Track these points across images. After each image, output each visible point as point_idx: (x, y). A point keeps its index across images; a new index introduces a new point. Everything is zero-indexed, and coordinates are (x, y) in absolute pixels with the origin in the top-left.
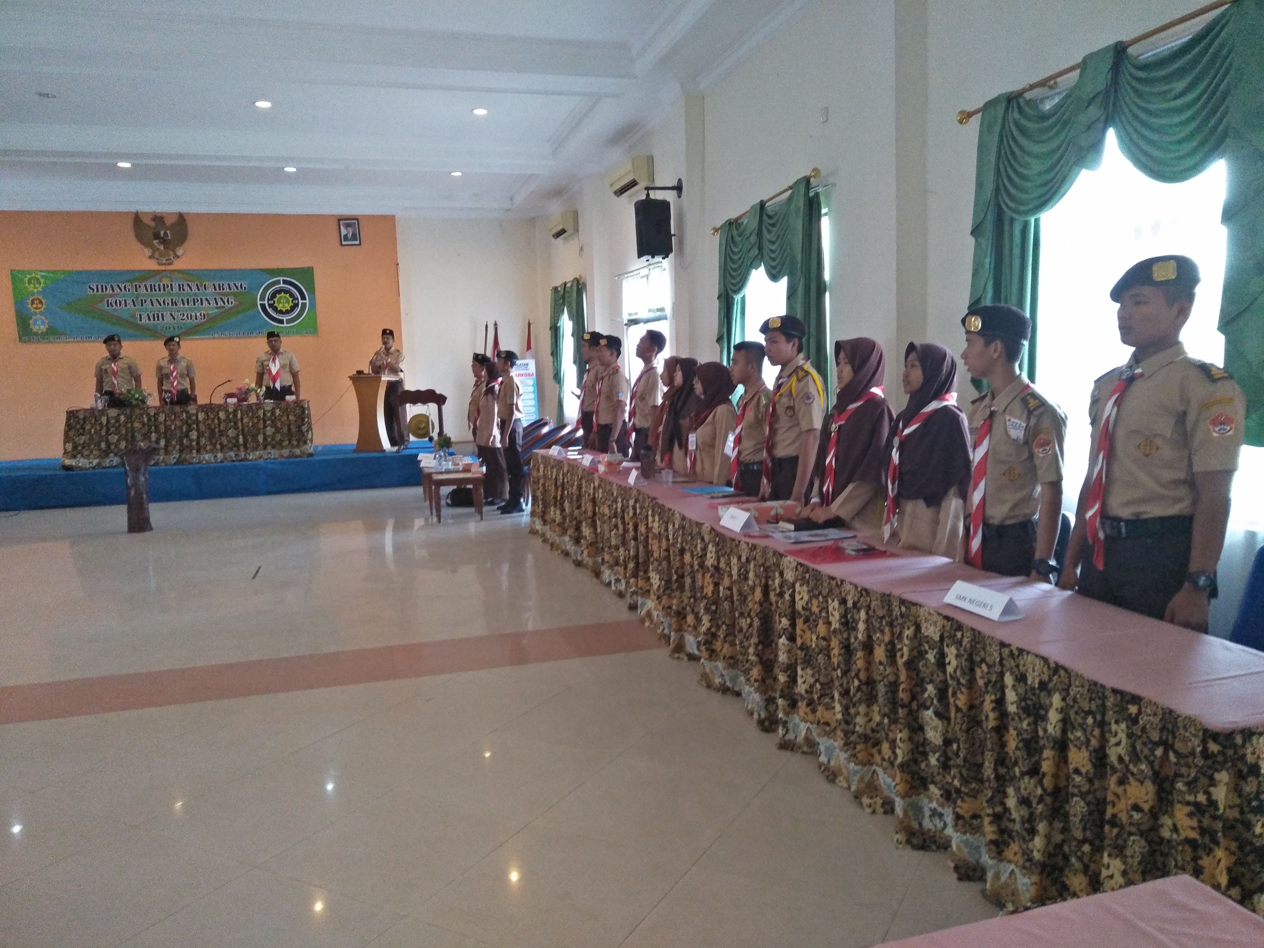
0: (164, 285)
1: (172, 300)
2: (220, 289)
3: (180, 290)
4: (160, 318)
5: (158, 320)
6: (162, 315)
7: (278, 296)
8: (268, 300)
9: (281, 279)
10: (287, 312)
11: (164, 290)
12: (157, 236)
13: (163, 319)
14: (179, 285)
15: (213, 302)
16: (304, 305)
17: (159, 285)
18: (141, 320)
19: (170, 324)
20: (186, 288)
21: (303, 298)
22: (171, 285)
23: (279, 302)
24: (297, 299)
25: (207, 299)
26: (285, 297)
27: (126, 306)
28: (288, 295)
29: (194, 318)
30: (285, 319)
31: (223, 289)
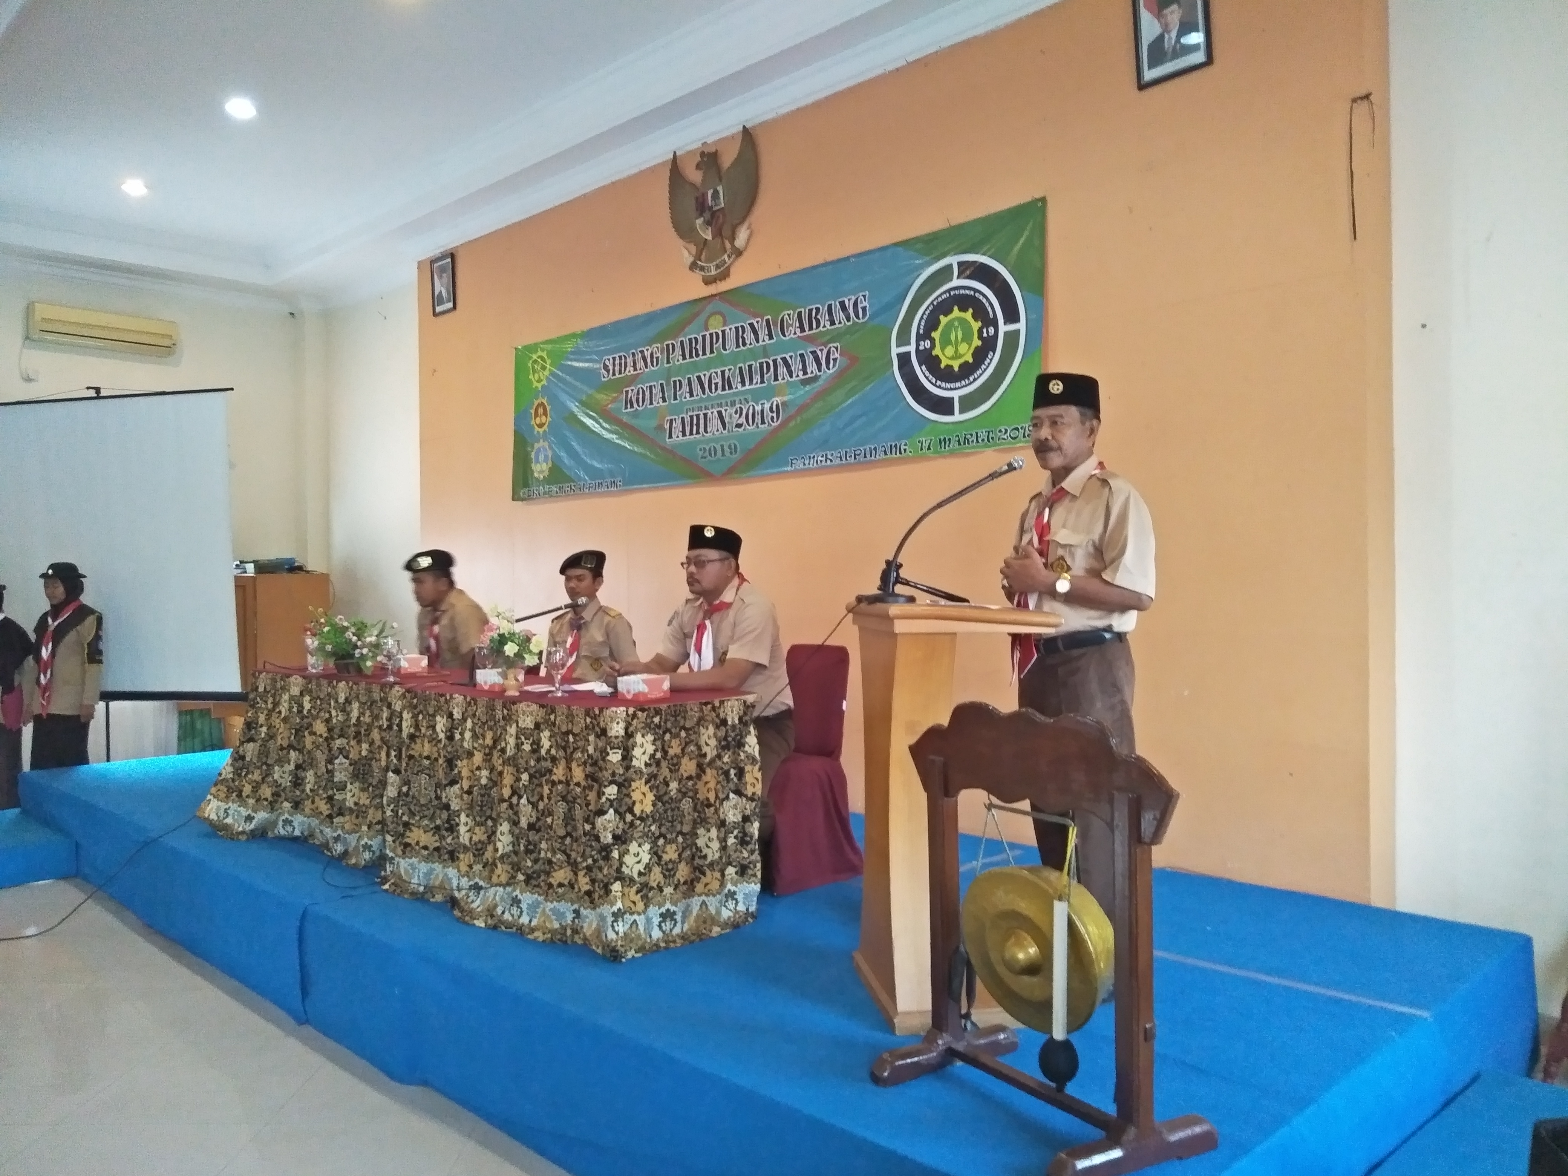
0: (711, 335)
1: (723, 372)
2: (811, 328)
3: (738, 346)
4: (702, 429)
5: (698, 433)
6: (705, 415)
7: (944, 320)
8: (920, 338)
9: (953, 260)
10: (967, 371)
11: (712, 352)
12: (701, 207)
13: (706, 431)
14: (737, 328)
15: (796, 366)
16: (1012, 338)
17: (704, 337)
18: (670, 437)
19: (716, 440)
20: (749, 336)
21: (1012, 316)
22: (723, 332)
23: (945, 342)
24: (994, 323)
25: (784, 360)
26: (963, 322)
27: (651, 403)
28: (968, 315)
29: (758, 418)
30: (956, 395)
31: (818, 323)
